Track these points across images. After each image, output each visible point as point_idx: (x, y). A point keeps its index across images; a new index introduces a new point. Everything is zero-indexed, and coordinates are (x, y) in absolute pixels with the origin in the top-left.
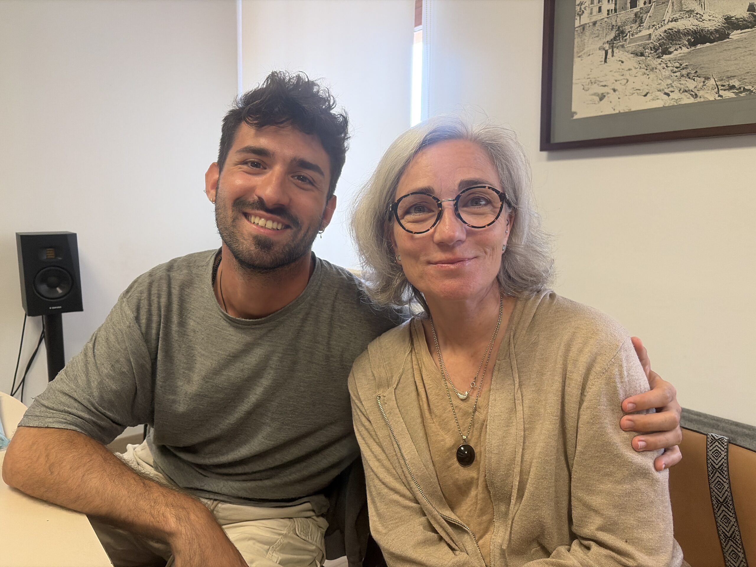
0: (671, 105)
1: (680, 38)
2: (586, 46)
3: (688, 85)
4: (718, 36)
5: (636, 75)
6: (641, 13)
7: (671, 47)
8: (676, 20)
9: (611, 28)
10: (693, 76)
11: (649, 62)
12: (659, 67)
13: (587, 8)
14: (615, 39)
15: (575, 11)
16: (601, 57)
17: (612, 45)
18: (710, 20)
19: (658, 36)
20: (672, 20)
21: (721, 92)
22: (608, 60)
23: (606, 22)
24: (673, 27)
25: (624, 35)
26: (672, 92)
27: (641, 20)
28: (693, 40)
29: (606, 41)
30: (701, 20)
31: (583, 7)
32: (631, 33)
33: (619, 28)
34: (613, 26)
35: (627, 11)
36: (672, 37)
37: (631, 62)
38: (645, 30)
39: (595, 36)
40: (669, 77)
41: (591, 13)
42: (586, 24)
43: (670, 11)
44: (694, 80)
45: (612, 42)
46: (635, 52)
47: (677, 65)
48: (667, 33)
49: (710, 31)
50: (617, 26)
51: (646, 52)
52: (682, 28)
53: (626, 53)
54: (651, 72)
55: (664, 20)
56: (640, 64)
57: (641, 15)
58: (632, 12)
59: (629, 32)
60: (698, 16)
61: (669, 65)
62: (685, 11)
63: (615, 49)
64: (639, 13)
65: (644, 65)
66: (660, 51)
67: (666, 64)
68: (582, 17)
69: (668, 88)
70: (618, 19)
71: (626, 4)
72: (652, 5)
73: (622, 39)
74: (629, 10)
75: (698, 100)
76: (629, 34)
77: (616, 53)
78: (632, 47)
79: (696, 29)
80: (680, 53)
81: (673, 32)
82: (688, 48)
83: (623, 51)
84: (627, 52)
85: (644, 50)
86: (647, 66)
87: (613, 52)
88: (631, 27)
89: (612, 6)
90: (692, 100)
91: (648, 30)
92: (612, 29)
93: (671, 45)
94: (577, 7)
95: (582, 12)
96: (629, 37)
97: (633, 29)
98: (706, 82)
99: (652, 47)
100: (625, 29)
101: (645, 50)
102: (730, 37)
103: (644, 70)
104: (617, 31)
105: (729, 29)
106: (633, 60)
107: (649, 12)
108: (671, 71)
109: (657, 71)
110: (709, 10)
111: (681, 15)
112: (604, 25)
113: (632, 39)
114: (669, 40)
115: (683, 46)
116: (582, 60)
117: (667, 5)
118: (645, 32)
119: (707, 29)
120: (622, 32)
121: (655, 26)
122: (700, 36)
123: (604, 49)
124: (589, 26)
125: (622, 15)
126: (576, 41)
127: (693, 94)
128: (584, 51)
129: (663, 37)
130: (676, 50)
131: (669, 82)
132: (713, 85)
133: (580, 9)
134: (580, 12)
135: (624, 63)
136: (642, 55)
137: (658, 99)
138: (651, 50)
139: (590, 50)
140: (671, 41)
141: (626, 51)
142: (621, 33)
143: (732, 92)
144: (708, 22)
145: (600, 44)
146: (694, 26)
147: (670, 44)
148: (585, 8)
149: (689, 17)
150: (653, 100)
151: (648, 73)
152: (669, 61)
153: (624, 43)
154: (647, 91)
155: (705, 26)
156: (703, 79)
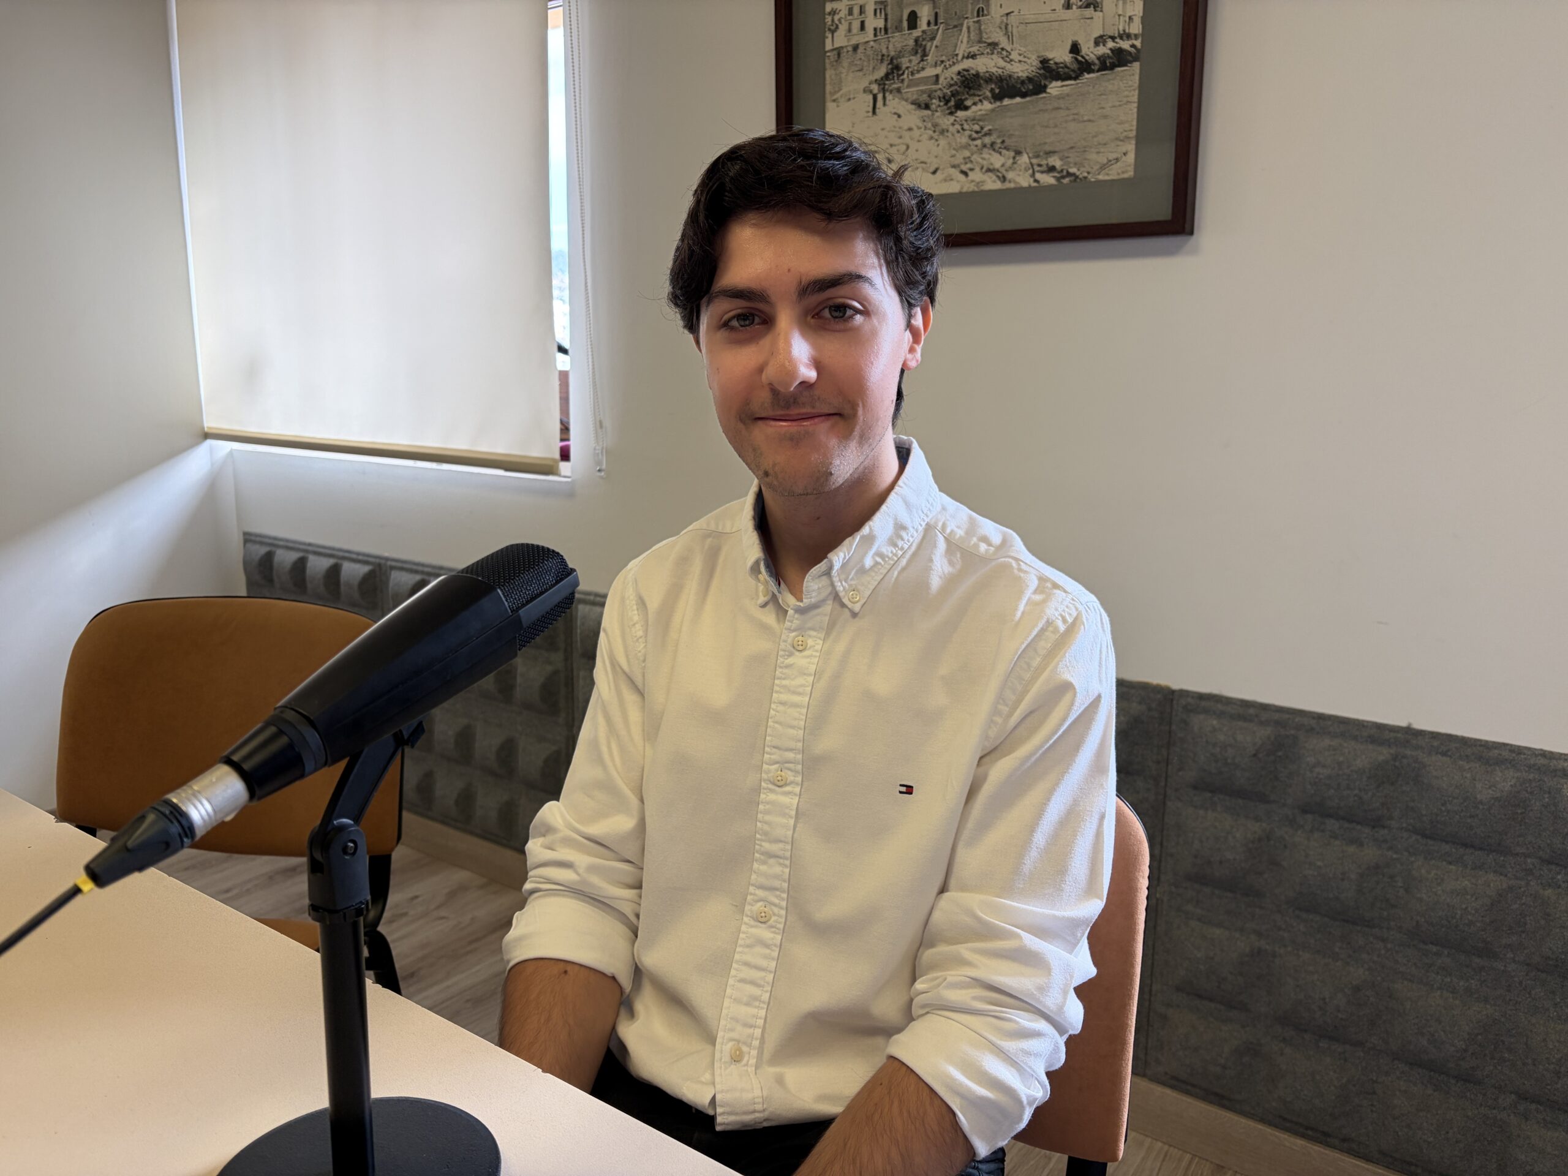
0: (971, 190)
1: (980, 85)
2: (843, 84)
3: (993, 160)
4: (1031, 87)
5: (921, 138)
6: (924, 39)
7: (966, 99)
8: (973, 56)
9: (880, 57)
10: (1000, 148)
11: (937, 120)
12: (951, 129)
13: (843, 21)
14: (887, 76)
15: (825, 24)
16: (867, 104)
17: (882, 86)
18: (1020, 61)
19: (947, 81)
20: (968, 56)
21: (1038, 176)
22: (877, 110)
23: (872, 47)
24: (970, 67)
25: (901, 72)
26: (971, 170)
27: (924, 50)
28: (997, 91)
29: (874, 79)
30: (1008, 60)
31: (836, 18)
32: (910, 70)
33: (892, 59)
34: (883, 55)
35: (904, 33)
36: (968, 84)
37: (913, 117)
38: (930, 67)
39: (857, 69)
40: (966, 147)
41: (850, 30)
42: (842, 47)
43: (965, 40)
44: (1000, 153)
45: (882, 82)
46: (917, 101)
47: (977, 128)
48: (962, 76)
49: (1022, 78)
50: (888, 56)
51: (932, 104)
52: (982, 69)
53: (904, 103)
54: (941, 137)
56: (924, 121)
57: (924, 43)
58: (910, 36)
59: (907, 68)
60: (1004, 53)
61: (966, 126)
62: (985, 42)
63: (887, 94)
64: (921, 39)
65: (929, 125)
66: (952, 103)
67: (962, 125)
68: (835, 34)
69: (966, 163)
70: (891, 46)
71: (901, 21)
72: (939, 28)
73: (898, 79)
74: (907, 32)
75: (1007, 185)
76: (906, 72)
77: (889, 100)
78: (912, 92)
79: (1002, 74)
80: (981, 110)
81: (969, 75)
82: (991, 103)
83: (899, 99)
84: (906, 100)
85: (928, 99)
86: (935, 125)
87: (884, 98)
88: (910, 61)
89: (881, 23)
90: (998, 185)
91: (933, 69)
92: (882, 61)
93: (967, 96)
94: (827, 16)
95: (835, 26)
96: (908, 77)
97: (913, 63)
98: (1017, 158)
99: (941, 96)
100: (901, 63)
101: (931, 99)
102: (1048, 90)
103: (931, 132)
104: (889, 64)
105: (1046, 78)
106: (915, 114)
107: (935, 39)
108: (970, 136)
109: (949, 134)
110: (1018, 45)
111: (981, 49)
112: (869, 52)
113: (911, 80)
114: (965, 87)
115: (984, 98)
116: (838, 106)
117: (961, 30)
118: (930, 72)
119: (1016, 75)
120: (897, 67)
121: (944, 63)
122: (1007, 85)
123: (871, 92)
124: (848, 52)
125: (896, 38)
126: (829, 74)
127: (1000, 175)
128: (841, 92)
129: (956, 82)
130: (975, 104)
131: (967, 153)
132: (1025, 163)
133: (833, 21)
134: (832, 25)
135: (902, 118)
136: (927, 107)
137: (952, 180)
138: (940, 101)
139: (850, 91)
140: (967, 89)
141: (903, 99)
142: (895, 70)
143: (1054, 177)
144: (1018, 64)
145: (865, 84)
146: (999, 68)
147: (966, 93)
148: (840, 20)
149: (992, 54)
150: (945, 180)
151: (936, 137)
152: (966, 121)
153: (900, 85)
154: (936, 166)
155: (1014, 71)
156: (1012, 154)
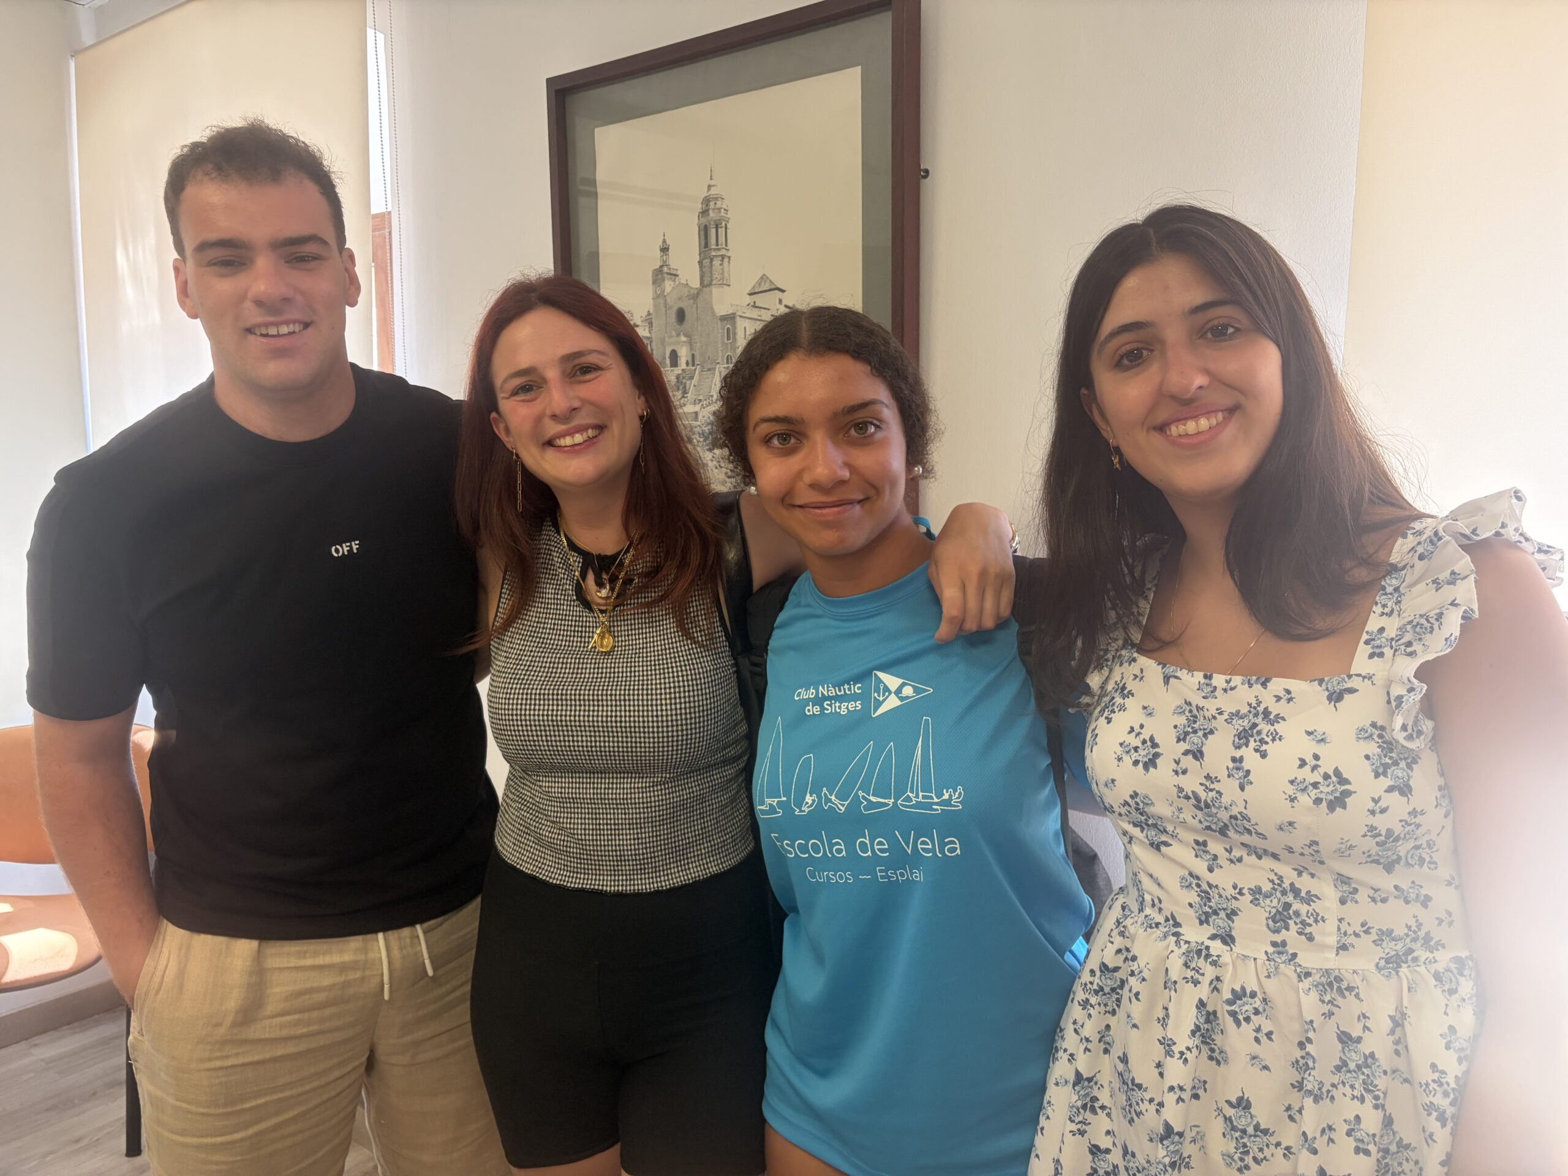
6: (684, 378)
19: (705, 419)
27: (685, 387)
38: (690, 404)
40: (724, 483)
51: (694, 439)
55: (712, 396)
57: (684, 381)
61: (722, 464)
66: (710, 440)
67: (719, 462)
71: (664, 358)
72: (696, 369)
91: (693, 406)
99: (701, 432)
101: (693, 434)
109: (709, 469)
117: (714, 374)
118: (690, 408)
121: (702, 403)
152: (722, 459)
